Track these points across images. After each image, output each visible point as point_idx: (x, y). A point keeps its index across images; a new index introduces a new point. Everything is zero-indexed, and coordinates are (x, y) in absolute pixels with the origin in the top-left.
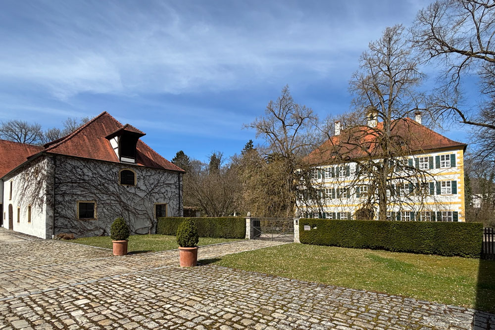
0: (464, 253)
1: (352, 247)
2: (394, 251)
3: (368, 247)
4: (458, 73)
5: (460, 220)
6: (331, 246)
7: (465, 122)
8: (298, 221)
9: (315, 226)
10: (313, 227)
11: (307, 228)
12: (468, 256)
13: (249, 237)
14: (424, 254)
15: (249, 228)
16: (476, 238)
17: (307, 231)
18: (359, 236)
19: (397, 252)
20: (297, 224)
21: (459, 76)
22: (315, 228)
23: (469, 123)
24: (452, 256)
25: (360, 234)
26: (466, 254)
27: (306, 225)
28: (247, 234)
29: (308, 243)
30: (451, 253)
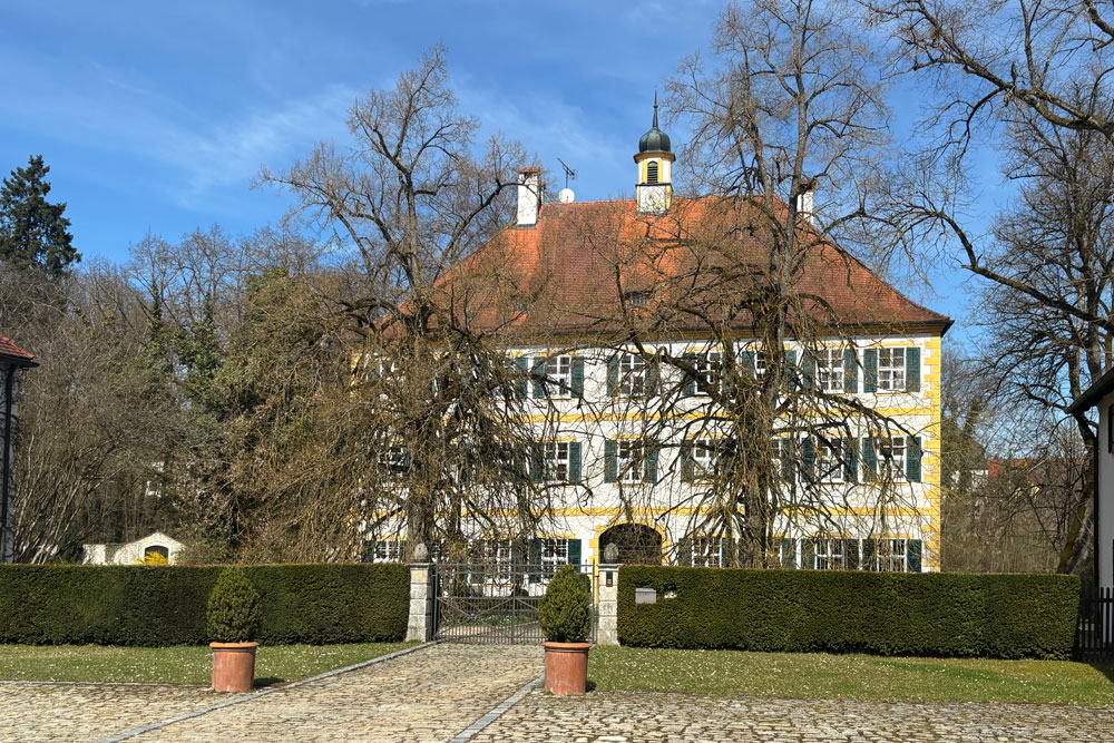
0: (1044, 650)
1: (781, 650)
2: (892, 654)
3: (822, 647)
4: (968, 122)
5: (925, 569)
6: (719, 648)
7: (974, 267)
8: (615, 576)
9: (674, 589)
10: (663, 595)
11: (645, 596)
12: (1052, 655)
13: (422, 635)
14: (959, 656)
15: (424, 603)
16: (1066, 612)
17: (644, 607)
18: (800, 615)
19: (899, 655)
20: (609, 585)
21: (968, 130)
22: (671, 595)
23: (984, 272)
24: (1018, 658)
25: (803, 611)
26: (1048, 652)
27: (642, 585)
28: (411, 623)
29: (647, 645)
30: (1018, 652)
